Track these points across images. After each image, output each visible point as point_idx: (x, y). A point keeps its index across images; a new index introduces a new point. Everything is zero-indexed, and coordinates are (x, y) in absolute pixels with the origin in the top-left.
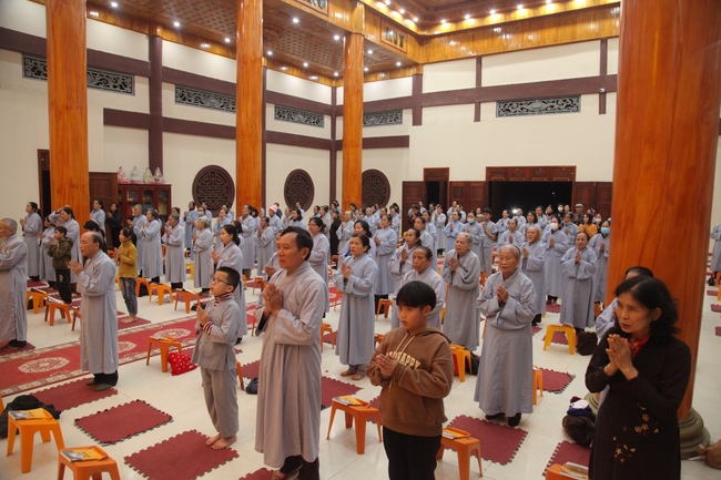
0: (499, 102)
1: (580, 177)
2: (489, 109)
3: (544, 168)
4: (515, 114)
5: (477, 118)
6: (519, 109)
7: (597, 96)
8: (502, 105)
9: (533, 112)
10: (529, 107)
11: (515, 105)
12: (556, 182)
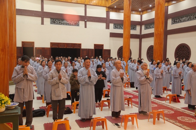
0: (51, 19)
1: (83, 47)
2: (47, 21)
3: (71, 44)
4: (57, 23)
5: (42, 23)
6: (58, 22)
7: (84, 22)
8: (52, 20)
9: (64, 24)
10: (62, 22)
11: (57, 21)
12: (75, 49)
